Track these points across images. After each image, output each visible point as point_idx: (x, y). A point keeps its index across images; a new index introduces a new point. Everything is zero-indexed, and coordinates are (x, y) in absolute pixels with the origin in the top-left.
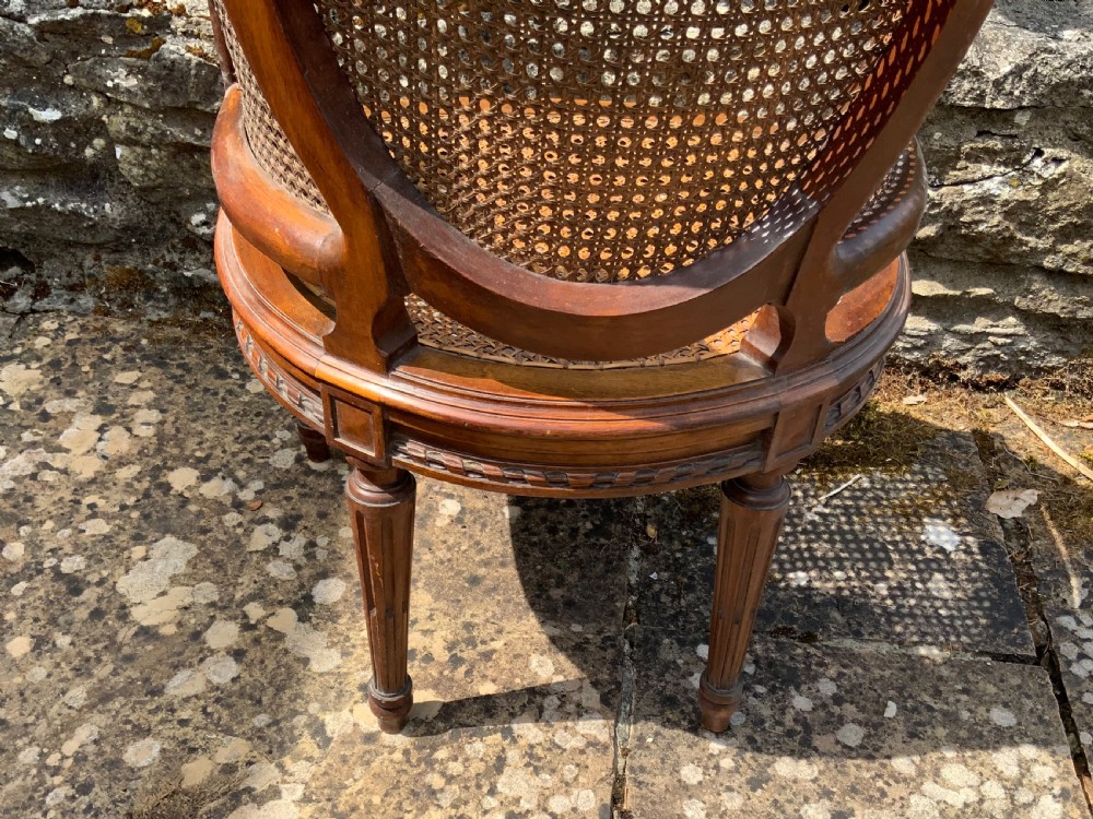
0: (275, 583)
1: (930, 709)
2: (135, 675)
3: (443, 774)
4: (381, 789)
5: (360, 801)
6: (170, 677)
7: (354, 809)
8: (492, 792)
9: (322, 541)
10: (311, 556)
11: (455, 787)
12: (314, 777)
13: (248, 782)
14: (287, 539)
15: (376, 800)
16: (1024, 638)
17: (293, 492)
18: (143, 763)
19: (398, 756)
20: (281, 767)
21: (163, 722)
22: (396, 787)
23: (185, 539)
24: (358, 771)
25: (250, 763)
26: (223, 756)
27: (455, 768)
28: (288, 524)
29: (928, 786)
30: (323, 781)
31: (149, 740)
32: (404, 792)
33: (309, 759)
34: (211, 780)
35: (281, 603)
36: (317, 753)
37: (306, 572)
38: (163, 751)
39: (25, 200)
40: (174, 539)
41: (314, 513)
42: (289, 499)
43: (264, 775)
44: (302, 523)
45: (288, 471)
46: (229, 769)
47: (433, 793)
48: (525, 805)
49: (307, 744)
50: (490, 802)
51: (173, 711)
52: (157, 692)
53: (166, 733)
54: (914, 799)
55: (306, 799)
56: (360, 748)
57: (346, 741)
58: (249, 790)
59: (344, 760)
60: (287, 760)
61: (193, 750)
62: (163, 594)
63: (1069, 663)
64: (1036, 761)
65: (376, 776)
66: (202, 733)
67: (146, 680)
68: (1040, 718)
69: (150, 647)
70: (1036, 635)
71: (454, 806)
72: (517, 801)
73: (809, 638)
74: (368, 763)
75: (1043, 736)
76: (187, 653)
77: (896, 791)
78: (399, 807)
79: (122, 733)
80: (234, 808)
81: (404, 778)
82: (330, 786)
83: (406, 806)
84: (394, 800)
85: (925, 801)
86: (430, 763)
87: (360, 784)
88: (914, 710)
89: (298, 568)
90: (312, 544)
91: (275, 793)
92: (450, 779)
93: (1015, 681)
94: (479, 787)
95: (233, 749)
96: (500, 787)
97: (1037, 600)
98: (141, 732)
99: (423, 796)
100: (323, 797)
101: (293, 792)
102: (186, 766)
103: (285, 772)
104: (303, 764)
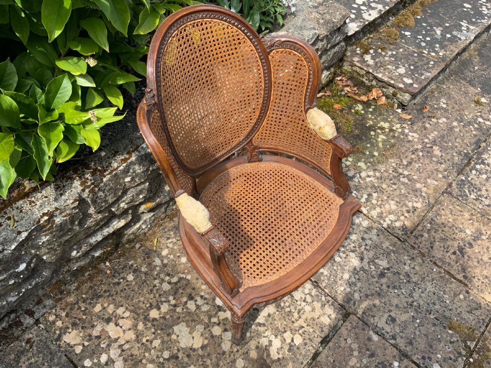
0: (208, 311)
2: (215, 355)
4: (283, 321)
5: (283, 326)
6: (221, 348)
7: (284, 328)
8: (297, 301)
9: (202, 294)
10: (205, 299)
12: (272, 332)
14: (196, 301)
15: (285, 323)
17: (181, 291)
18: (243, 365)
19: (277, 313)
21: (234, 355)
22: (284, 318)
23: (178, 324)
24: (276, 322)
25: (259, 343)
26: (253, 347)
27: (287, 304)
28: (191, 298)
30: (274, 331)
31: (237, 361)
32: (287, 317)
33: (266, 330)
34: (258, 352)
35: (216, 313)
36: (266, 328)
37: (210, 303)
38: (243, 359)
40: (176, 327)
41: (191, 290)
42: (182, 293)
43: (264, 342)
44: (193, 295)
45: (172, 288)
46: (257, 347)
47: (290, 312)
48: (303, 297)
49: (261, 329)
50: (299, 303)
51: (233, 352)
52: (224, 353)
53: (238, 356)
55: (276, 336)
56: (270, 319)
57: (267, 321)
58: (266, 346)
59: (271, 323)
60: (263, 335)
61: (247, 353)
62: (193, 338)
65: (279, 320)
66: (244, 349)
67: (219, 354)
69: (209, 349)
71: (296, 309)
72: (301, 298)
74: (275, 319)
76: (217, 341)
78: (290, 320)
80: (269, 351)
81: (283, 315)
82: (276, 330)
83: (290, 318)
84: (287, 320)
86: (283, 308)
87: (279, 324)
89: (207, 304)
90: (202, 297)
91: (270, 341)
92: (289, 306)
95: (252, 344)
98: (234, 361)
99: (290, 314)
100: (278, 332)
101: (273, 338)
102: (251, 356)
103: (267, 337)
104: (266, 332)
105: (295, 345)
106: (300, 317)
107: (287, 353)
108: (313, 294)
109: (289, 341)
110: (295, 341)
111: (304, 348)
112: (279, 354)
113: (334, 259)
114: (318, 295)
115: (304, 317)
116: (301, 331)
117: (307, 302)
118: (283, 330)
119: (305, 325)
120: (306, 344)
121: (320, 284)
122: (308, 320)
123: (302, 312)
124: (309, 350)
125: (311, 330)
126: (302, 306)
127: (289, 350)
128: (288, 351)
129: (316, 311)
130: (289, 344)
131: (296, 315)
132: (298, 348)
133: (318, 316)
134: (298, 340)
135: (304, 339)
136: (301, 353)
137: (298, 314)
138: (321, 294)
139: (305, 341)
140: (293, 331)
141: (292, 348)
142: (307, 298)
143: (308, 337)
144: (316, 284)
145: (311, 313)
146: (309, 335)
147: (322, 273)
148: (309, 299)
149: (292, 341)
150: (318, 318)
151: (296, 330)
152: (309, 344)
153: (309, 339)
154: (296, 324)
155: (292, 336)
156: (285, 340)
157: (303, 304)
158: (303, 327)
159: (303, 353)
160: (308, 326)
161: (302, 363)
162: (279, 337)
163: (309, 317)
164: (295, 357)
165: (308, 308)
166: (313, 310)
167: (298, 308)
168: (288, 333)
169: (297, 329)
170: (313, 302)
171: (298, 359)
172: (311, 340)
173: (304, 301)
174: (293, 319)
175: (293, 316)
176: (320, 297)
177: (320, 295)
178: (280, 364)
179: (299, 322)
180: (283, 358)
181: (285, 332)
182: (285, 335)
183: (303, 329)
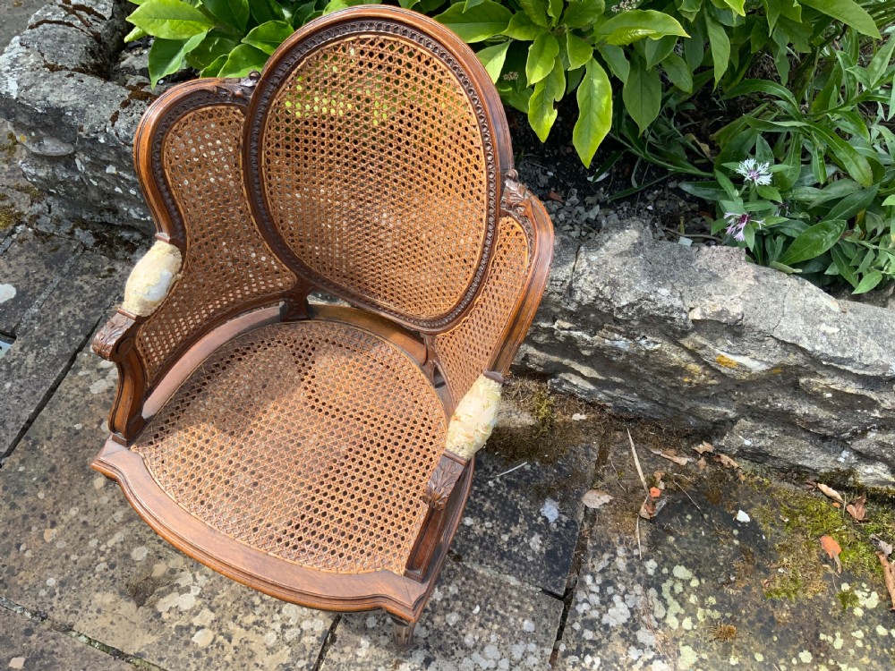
1: (496, 613)
3: (261, 598)
4: (232, 598)
5: (222, 603)
7: (218, 606)
8: (279, 612)
11: (264, 605)
12: (206, 585)
13: (178, 581)
15: (229, 604)
16: (562, 583)
18: (139, 559)
20: (194, 576)
21: (152, 539)
22: (239, 599)
24: (226, 587)
25: (182, 571)
26: (172, 564)
29: (476, 655)
30: (209, 589)
31: (144, 548)
32: (241, 602)
33: (207, 575)
34: (164, 576)
38: (148, 554)
39: (141, 216)
43: (185, 579)
46: (173, 571)
47: (253, 606)
48: (291, 622)
50: (277, 617)
53: (152, 545)
54: (466, 660)
55: (200, 596)
58: (178, 585)
60: (197, 573)
61: (160, 558)
63: (577, 603)
64: (532, 653)
65: (232, 592)
68: (546, 631)
70: (569, 583)
71: (261, 615)
72: (288, 619)
73: (458, 558)
75: (543, 641)
77: (460, 653)
78: (237, 611)
79: (133, 541)
80: (170, 593)
81: (244, 596)
82: (212, 591)
83: (240, 610)
84: (236, 606)
85: (470, 662)
87: (225, 594)
88: (489, 612)
91: (188, 590)
92: (263, 601)
93: (545, 607)
94: (274, 608)
96: (283, 611)
97: (580, 562)
98: (141, 542)
99: (249, 607)
100: (207, 597)
101: (195, 591)
102: (156, 566)
103: (195, 580)
104: (204, 577)
105: (193, 636)
106: (247, 629)
107: (173, 626)
108: (306, 639)
109: (197, 621)
110: (199, 633)
111: (190, 655)
112: (169, 612)
113: (401, 662)
114: (305, 650)
115: (251, 635)
116: (221, 638)
117: (283, 633)
118: (213, 605)
119: (235, 642)
120: (198, 655)
121: (332, 648)
122: (247, 646)
123: (261, 629)
124: (188, 665)
125: (228, 658)
126: (272, 626)
127: (179, 628)
128: (177, 627)
129: (270, 656)
130: (192, 625)
131: (250, 619)
132: (187, 644)
133: (260, 663)
134: (201, 639)
135: (207, 650)
136: (179, 652)
137: (255, 623)
138: (310, 656)
139: (204, 653)
140: (217, 625)
141: (184, 632)
142: (292, 630)
143: (214, 656)
144: (329, 639)
145: (264, 648)
146: (218, 656)
147: (358, 646)
148: (291, 635)
149: (198, 628)
150: (257, 665)
151: (220, 629)
152: (199, 662)
153: (211, 659)
154: (232, 625)
155: (207, 624)
156: (197, 613)
157: (278, 626)
158: (230, 641)
159: (180, 656)
160: (235, 648)
161: (161, 659)
162: (200, 602)
163: (253, 646)
164: (170, 643)
165: (271, 638)
166: (271, 650)
167: (266, 619)
168: (212, 616)
169: (224, 630)
170: (288, 644)
171: (167, 649)
172: (208, 664)
173: (284, 627)
174: (240, 616)
175: (247, 614)
176: (302, 656)
177: (307, 654)
178: (151, 620)
179: (238, 629)
180: (163, 623)
181: (212, 610)
182: (206, 612)
183: (226, 642)
